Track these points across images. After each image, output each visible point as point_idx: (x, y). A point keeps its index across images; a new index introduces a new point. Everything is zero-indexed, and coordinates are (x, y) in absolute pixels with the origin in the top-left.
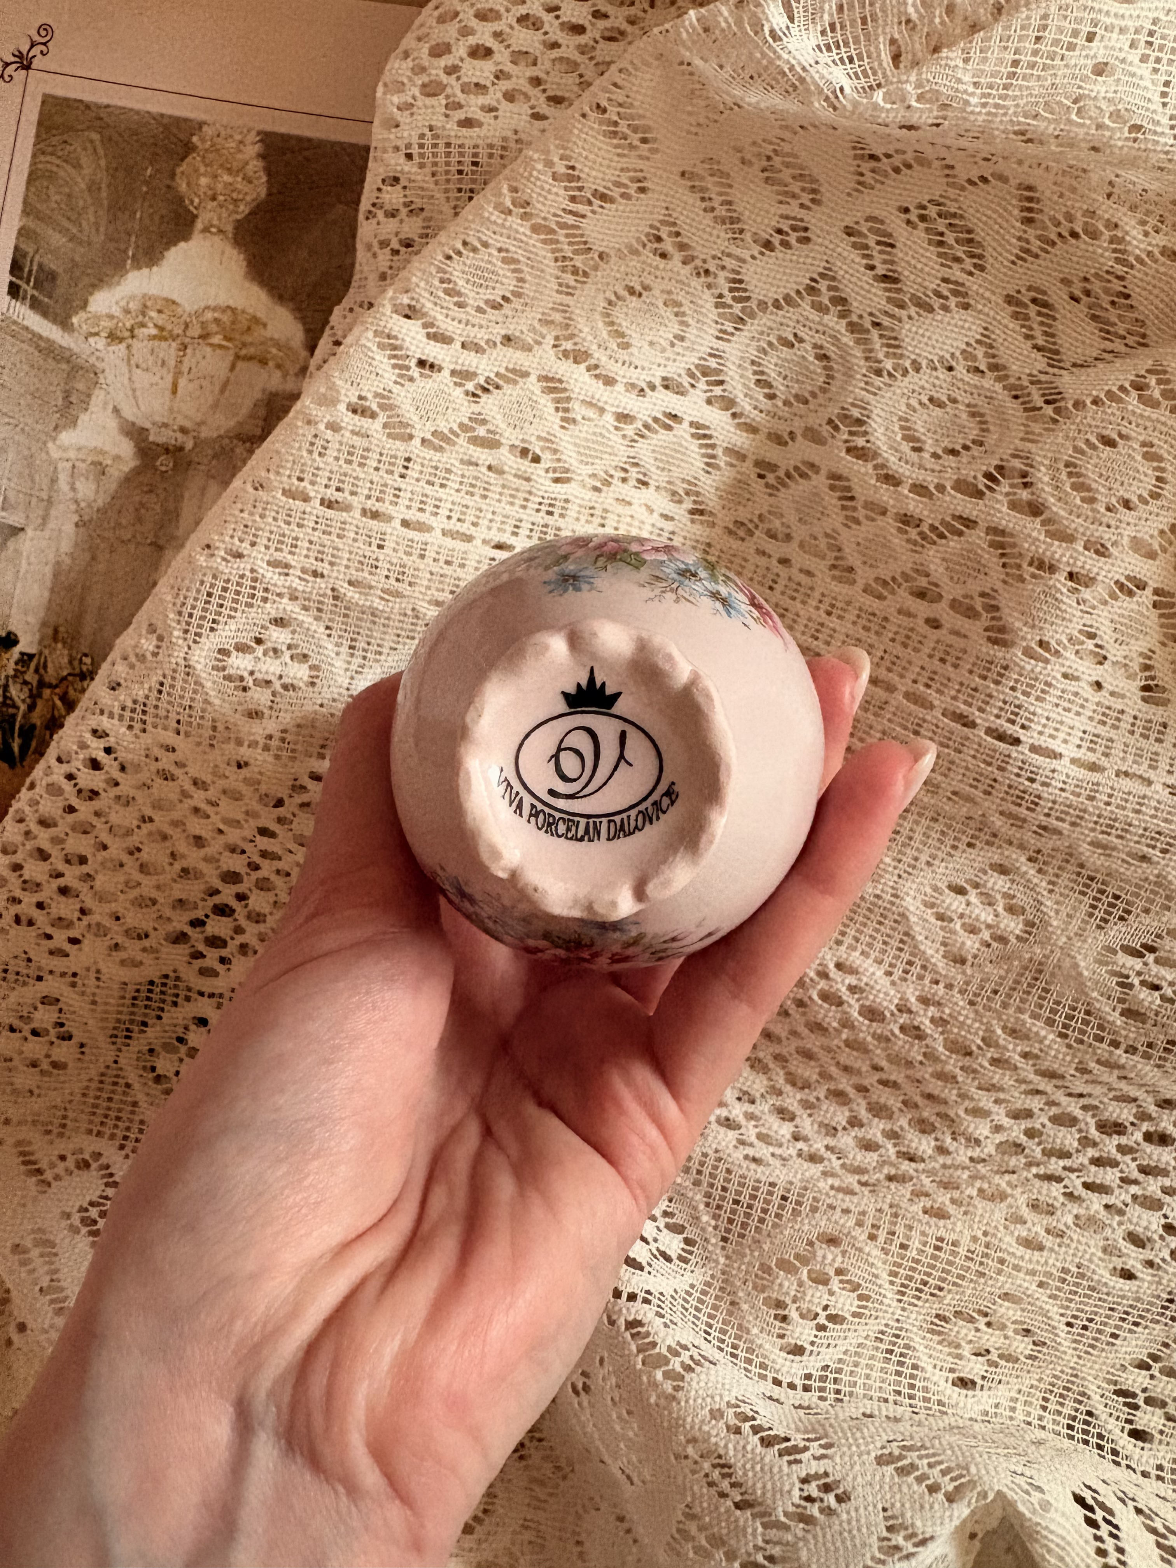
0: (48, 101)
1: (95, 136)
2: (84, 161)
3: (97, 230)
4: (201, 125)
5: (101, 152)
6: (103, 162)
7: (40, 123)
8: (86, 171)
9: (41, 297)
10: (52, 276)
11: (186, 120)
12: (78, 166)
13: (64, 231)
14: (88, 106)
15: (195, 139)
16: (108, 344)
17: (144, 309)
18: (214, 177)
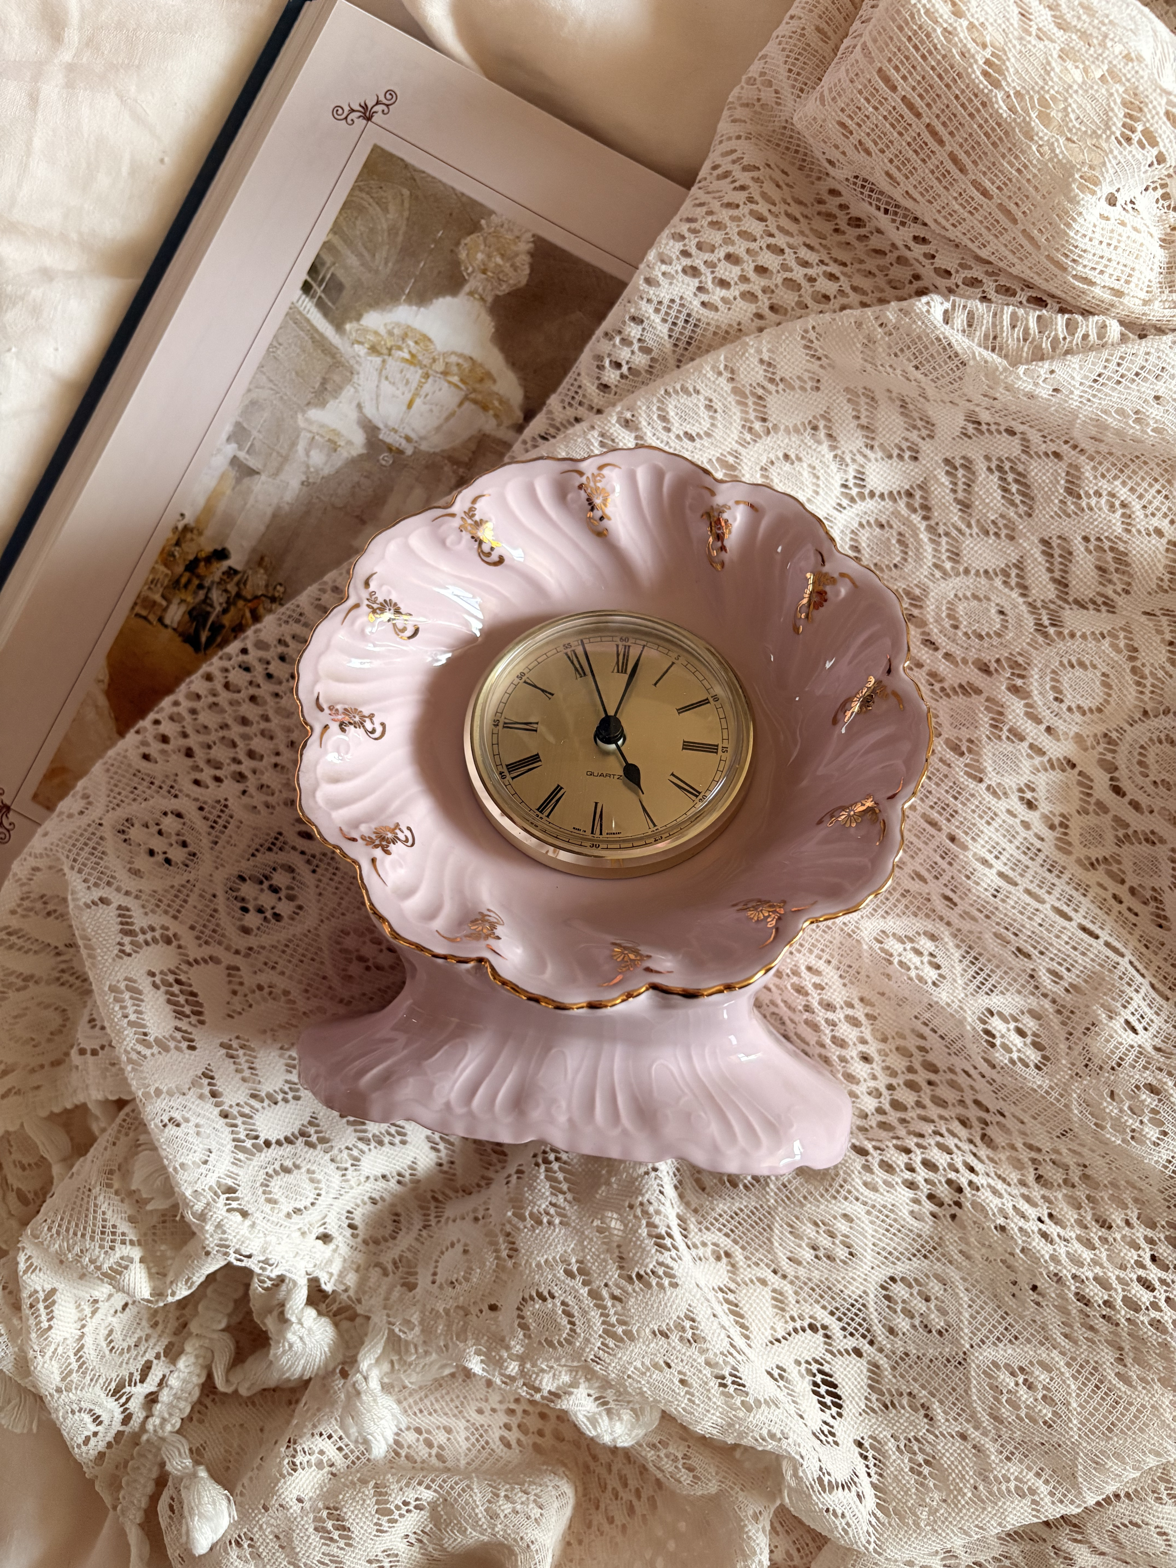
0: (376, 150)
1: (406, 192)
2: (392, 208)
3: (386, 263)
4: (491, 212)
5: (407, 205)
6: (406, 214)
7: (365, 165)
8: (390, 216)
9: (326, 300)
10: (340, 287)
11: (481, 205)
12: (386, 210)
13: (360, 256)
14: (406, 166)
15: (483, 222)
16: (368, 354)
17: (405, 336)
18: (489, 256)
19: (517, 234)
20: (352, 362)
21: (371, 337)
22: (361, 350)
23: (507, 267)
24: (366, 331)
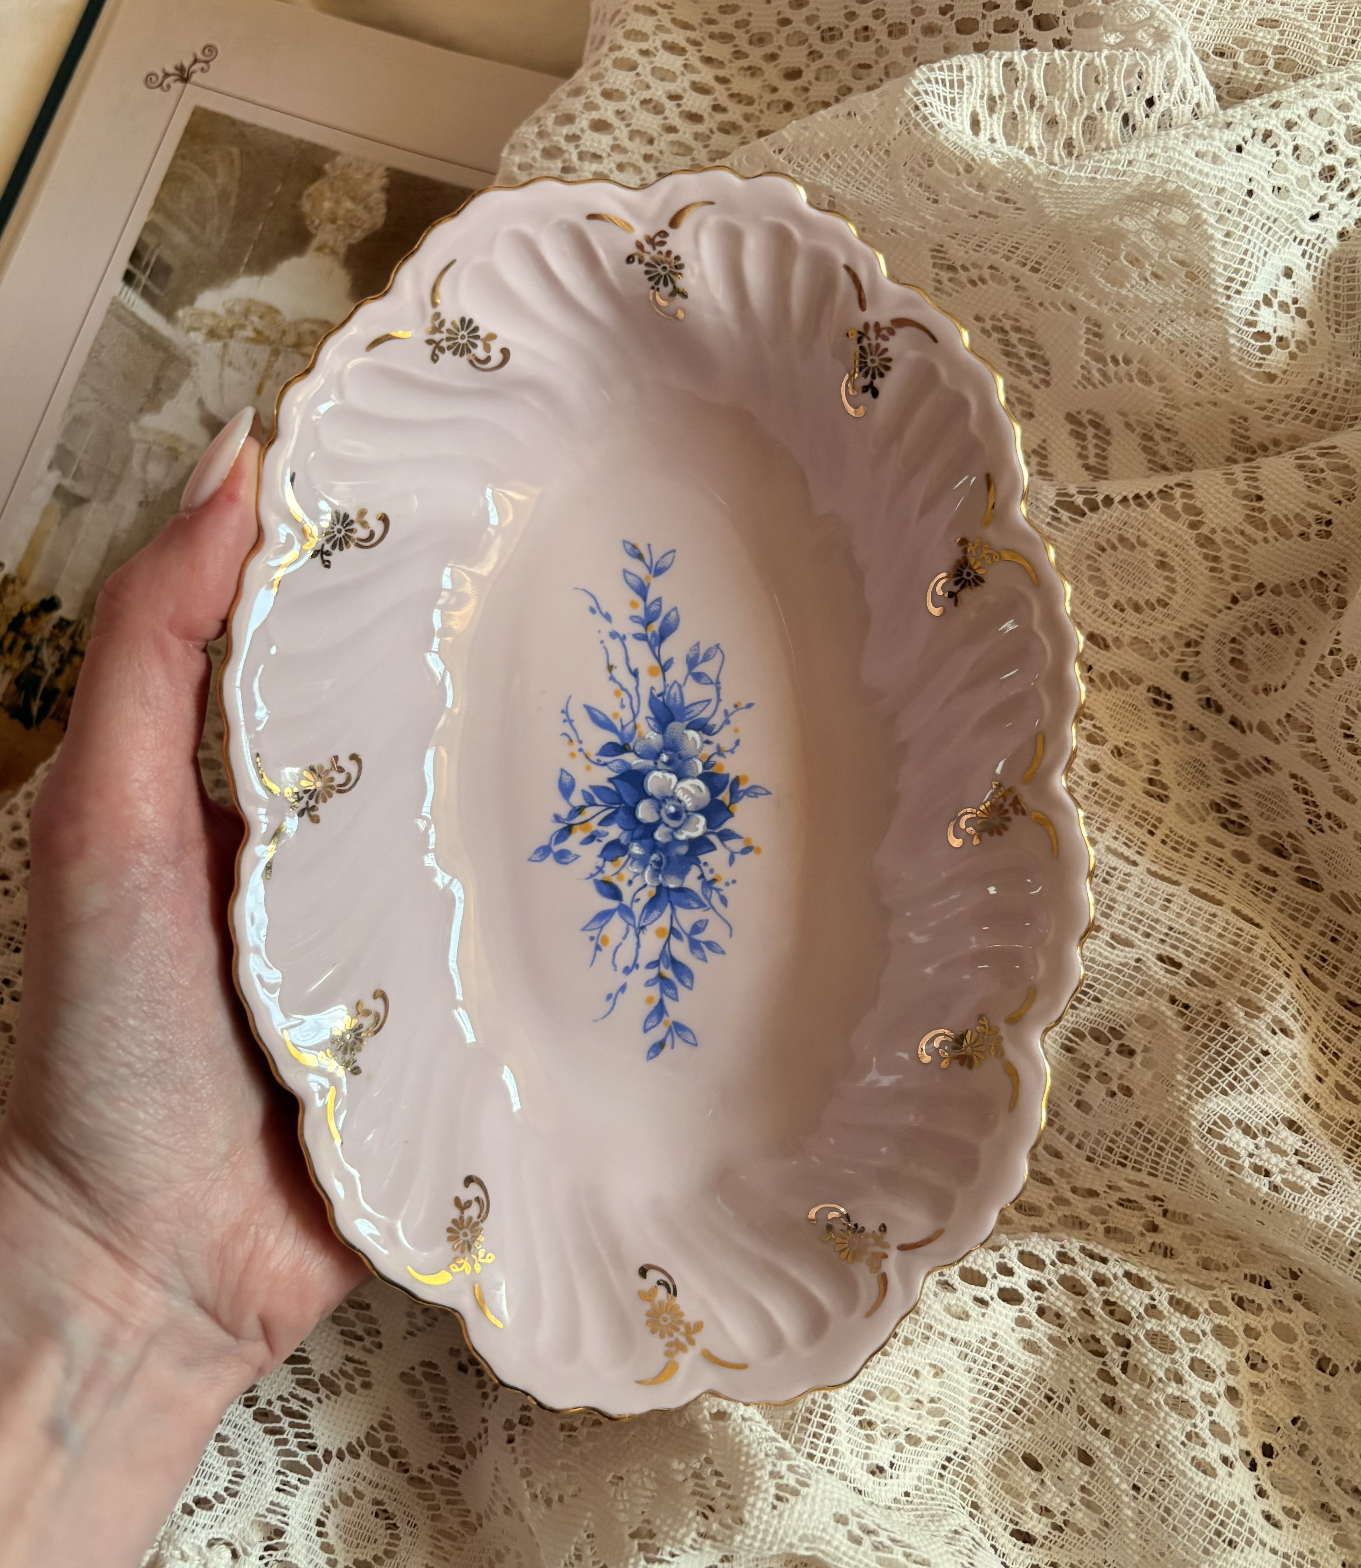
0: (198, 112)
1: (235, 151)
2: (220, 171)
3: (219, 233)
4: (335, 154)
5: (237, 164)
6: (237, 174)
7: (185, 133)
8: (218, 180)
9: (153, 288)
10: (168, 270)
11: (323, 148)
12: (213, 175)
13: (188, 231)
14: (233, 122)
15: (327, 166)
16: (206, 341)
17: (246, 313)
18: (338, 202)
19: (367, 170)
20: (188, 353)
21: (208, 321)
22: (197, 337)
23: (360, 211)
24: (201, 314)
